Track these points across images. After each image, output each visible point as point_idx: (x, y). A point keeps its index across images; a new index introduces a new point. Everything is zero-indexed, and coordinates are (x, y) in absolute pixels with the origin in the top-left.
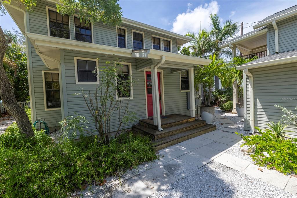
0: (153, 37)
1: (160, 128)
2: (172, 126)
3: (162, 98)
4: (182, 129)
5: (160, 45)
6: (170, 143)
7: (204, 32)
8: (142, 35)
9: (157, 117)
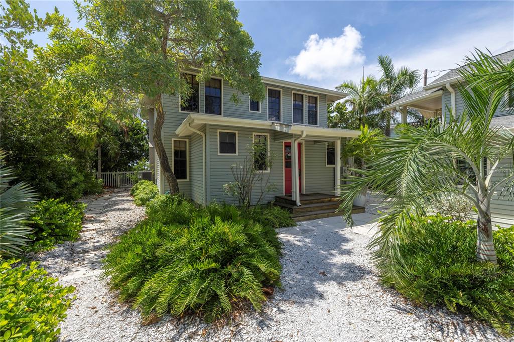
0: (293, 94)
1: (299, 203)
2: (312, 203)
3: (302, 173)
4: (322, 206)
5: (302, 103)
6: (308, 217)
7: (370, 81)
8: (279, 92)
9: (296, 192)
